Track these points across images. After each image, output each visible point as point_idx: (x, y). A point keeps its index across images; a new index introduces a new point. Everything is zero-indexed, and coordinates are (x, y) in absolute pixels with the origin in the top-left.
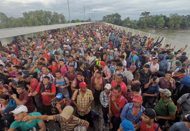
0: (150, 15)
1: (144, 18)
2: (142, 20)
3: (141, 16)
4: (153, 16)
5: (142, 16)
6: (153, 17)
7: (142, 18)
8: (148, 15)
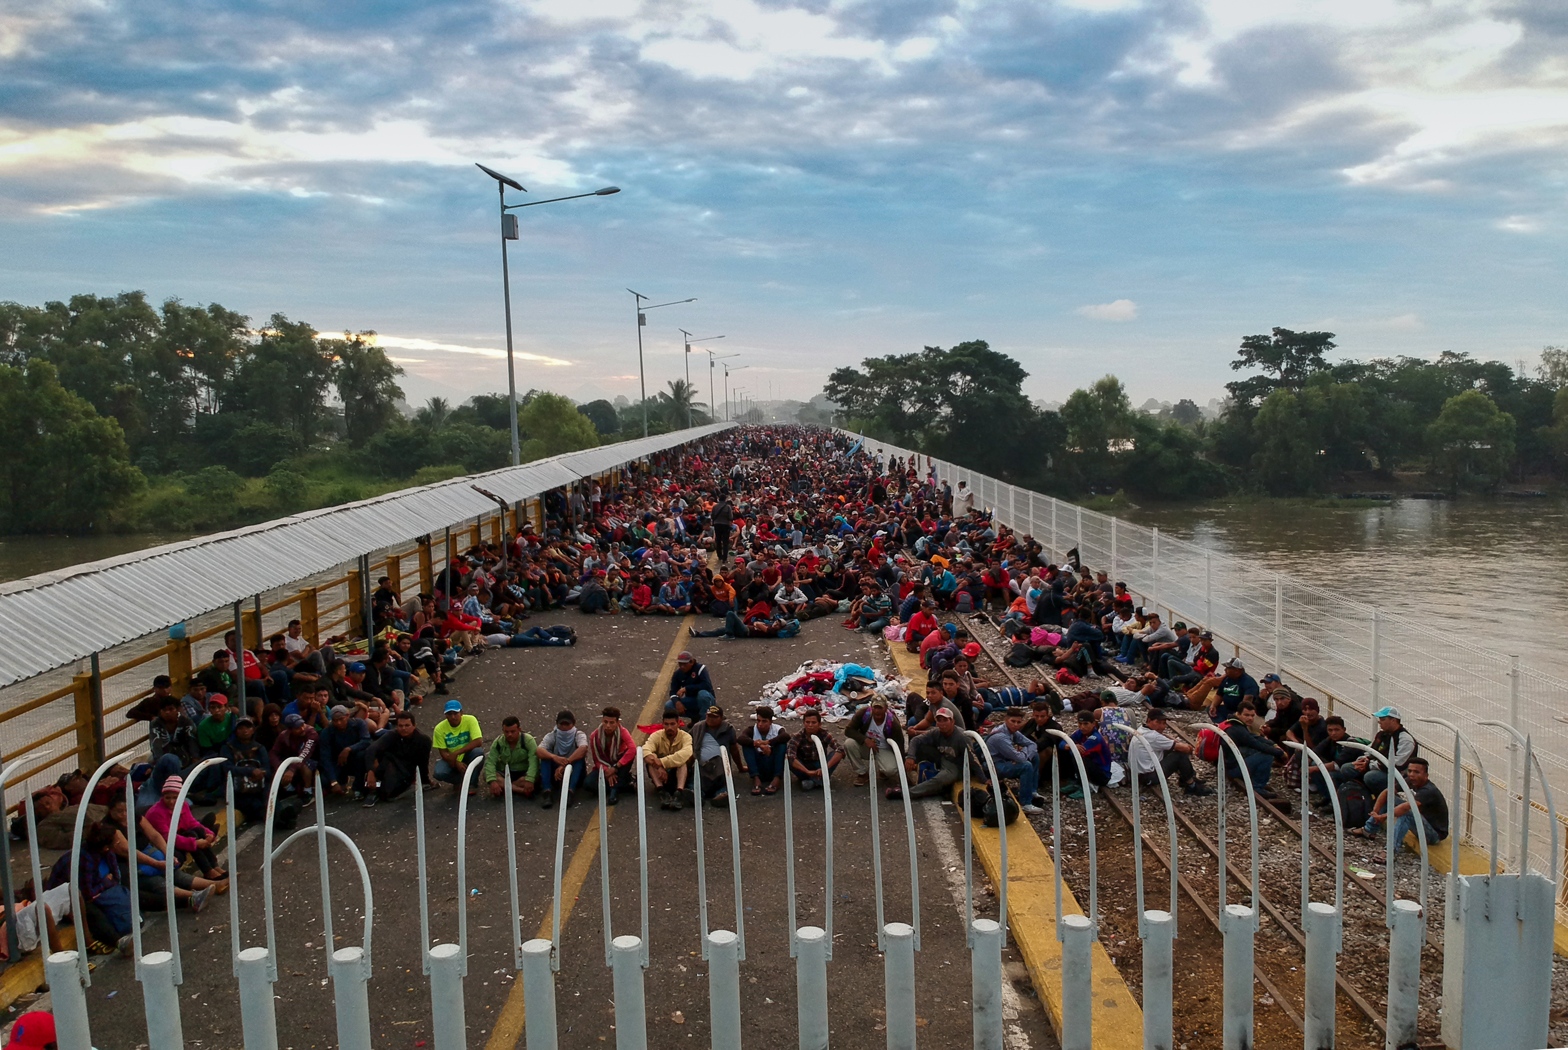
0: (1332, 357)
1: (1275, 383)
2: (1256, 401)
3: (1237, 365)
4: (1372, 367)
5: (1257, 370)
6: (1372, 381)
7: (1259, 385)
8: (1319, 362)
